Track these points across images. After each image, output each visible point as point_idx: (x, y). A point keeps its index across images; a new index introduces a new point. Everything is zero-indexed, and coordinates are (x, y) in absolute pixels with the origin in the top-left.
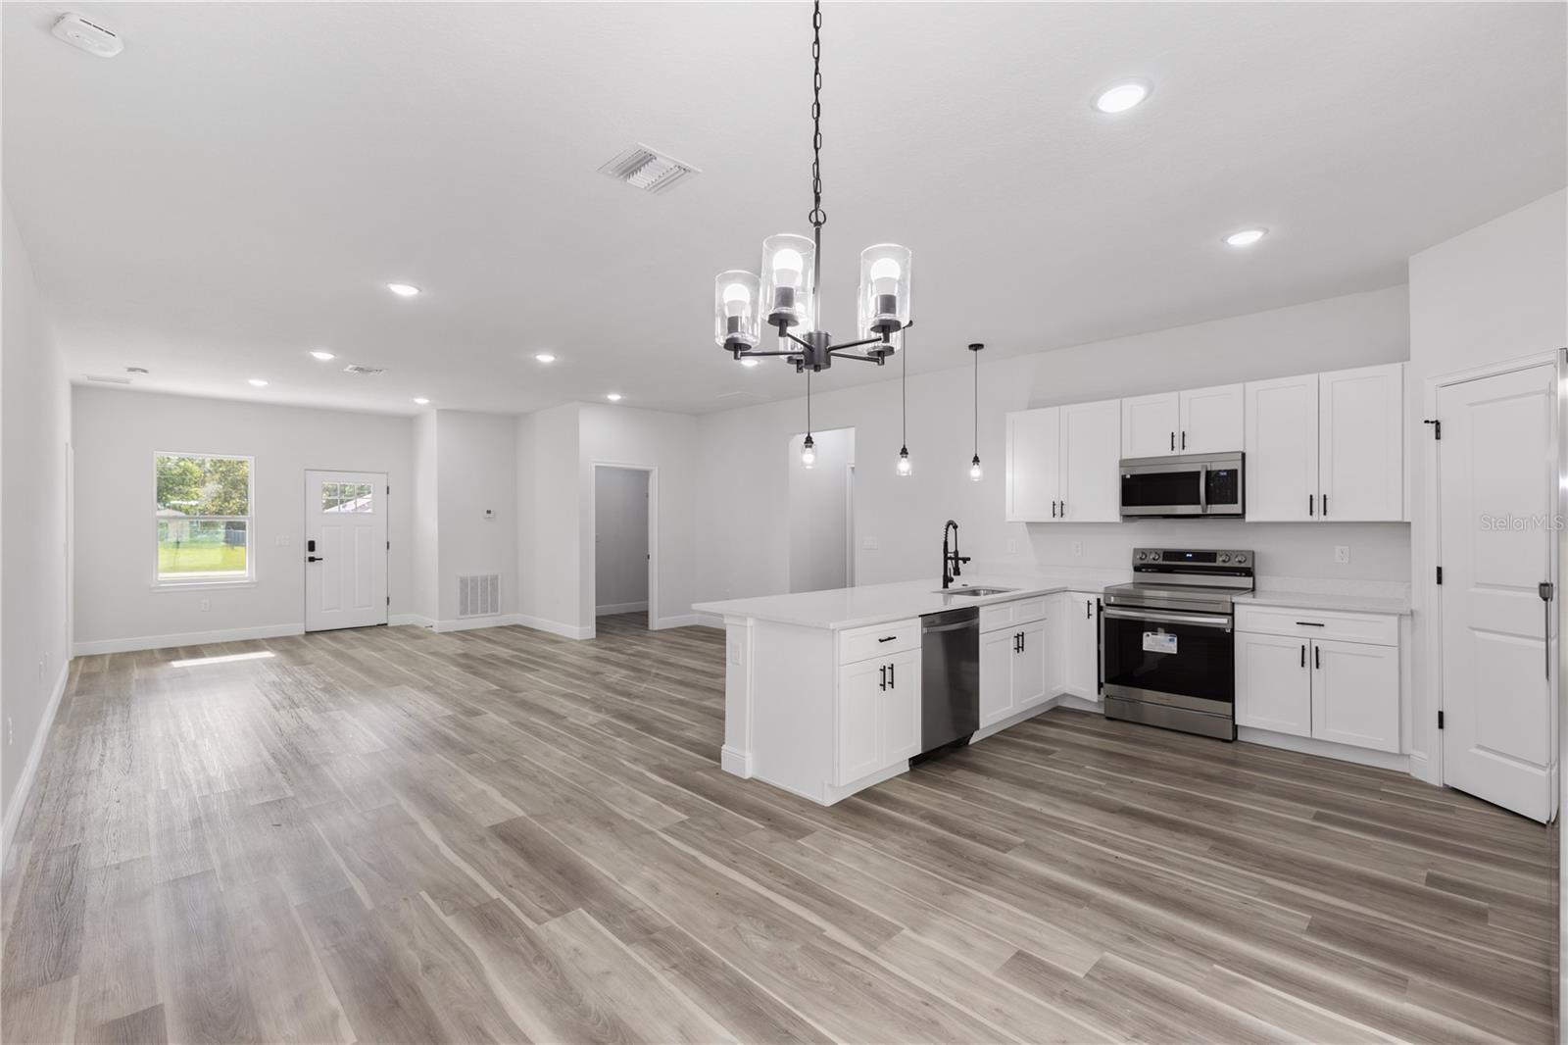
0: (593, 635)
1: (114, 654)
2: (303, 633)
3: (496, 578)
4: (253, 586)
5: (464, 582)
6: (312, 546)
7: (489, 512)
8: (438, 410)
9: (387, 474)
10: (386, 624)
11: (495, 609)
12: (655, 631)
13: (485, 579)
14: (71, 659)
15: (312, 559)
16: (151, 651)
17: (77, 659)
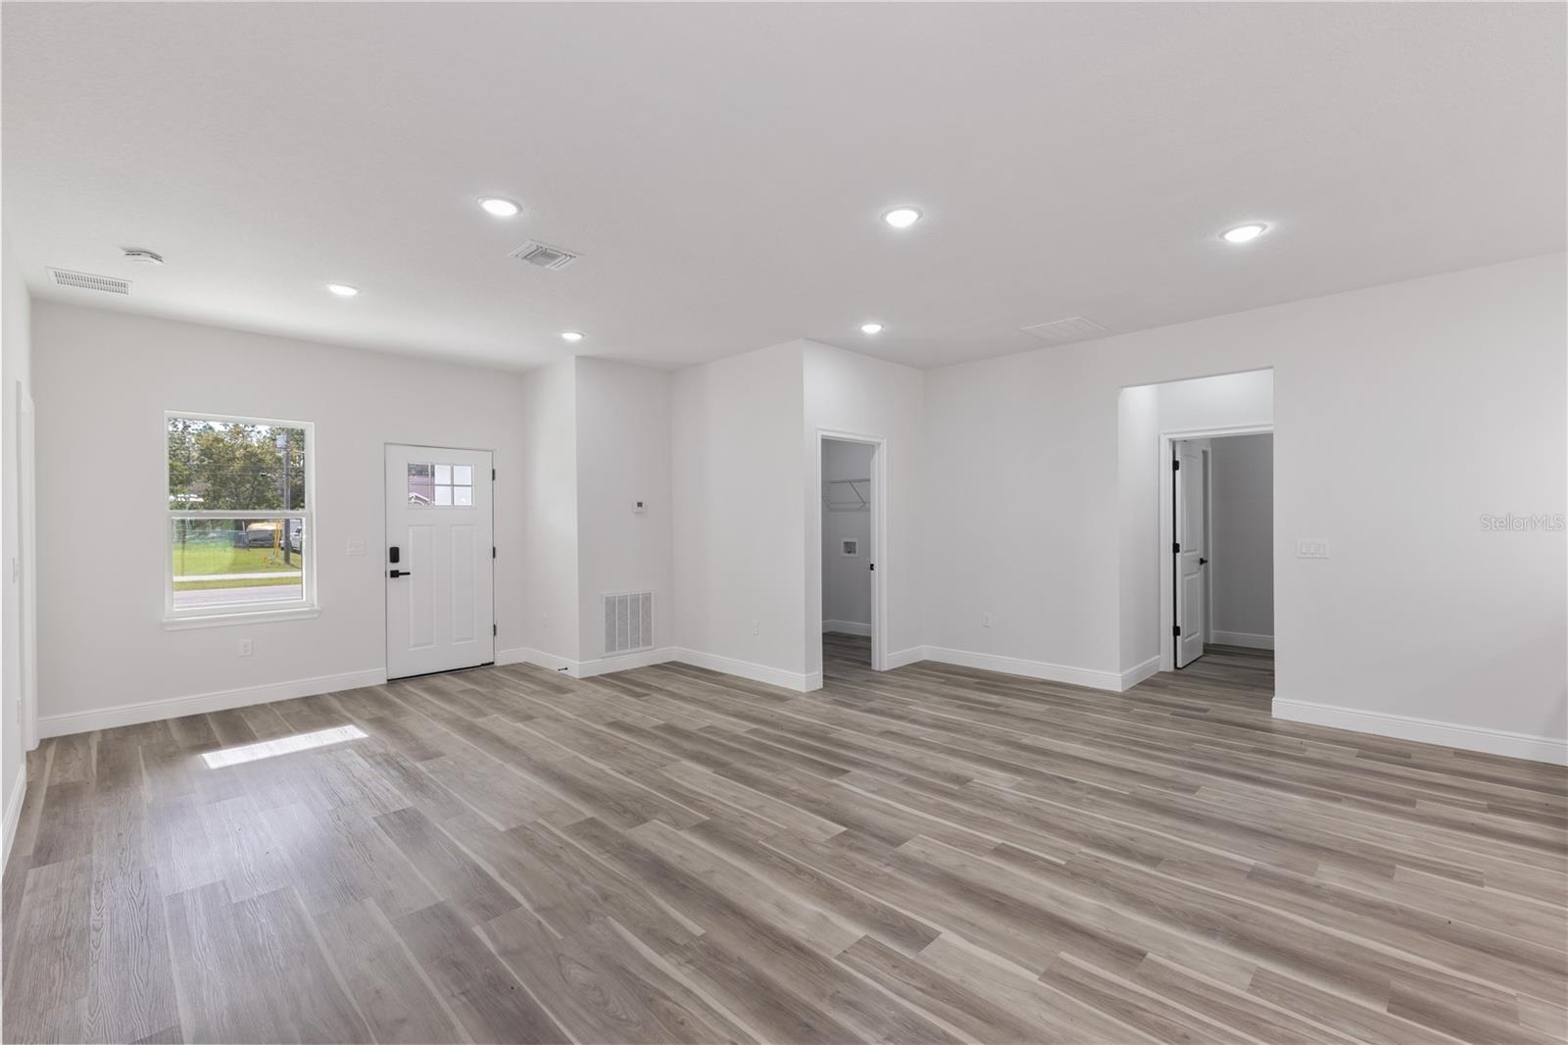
0: (820, 685)
1: (104, 732)
2: (386, 682)
3: (647, 598)
4: (316, 616)
5: (610, 603)
6: (394, 554)
7: (640, 505)
8: (578, 357)
9: (492, 451)
10: (493, 663)
11: (647, 642)
12: (886, 672)
13: (635, 599)
14: (33, 745)
15: (395, 574)
16: (165, 723)
17: (45, 743)
